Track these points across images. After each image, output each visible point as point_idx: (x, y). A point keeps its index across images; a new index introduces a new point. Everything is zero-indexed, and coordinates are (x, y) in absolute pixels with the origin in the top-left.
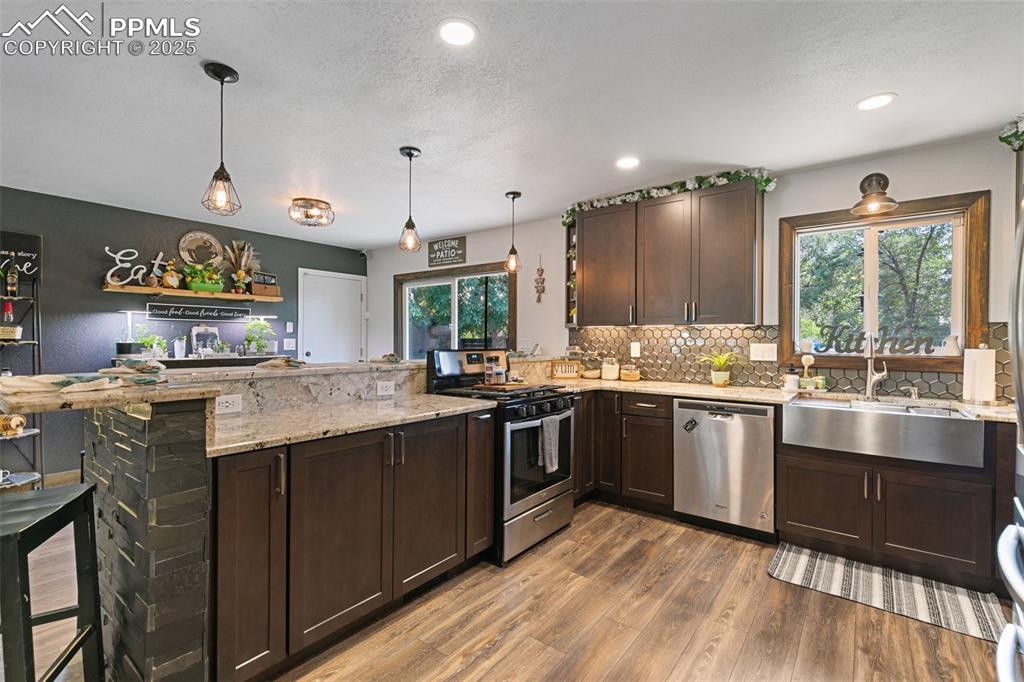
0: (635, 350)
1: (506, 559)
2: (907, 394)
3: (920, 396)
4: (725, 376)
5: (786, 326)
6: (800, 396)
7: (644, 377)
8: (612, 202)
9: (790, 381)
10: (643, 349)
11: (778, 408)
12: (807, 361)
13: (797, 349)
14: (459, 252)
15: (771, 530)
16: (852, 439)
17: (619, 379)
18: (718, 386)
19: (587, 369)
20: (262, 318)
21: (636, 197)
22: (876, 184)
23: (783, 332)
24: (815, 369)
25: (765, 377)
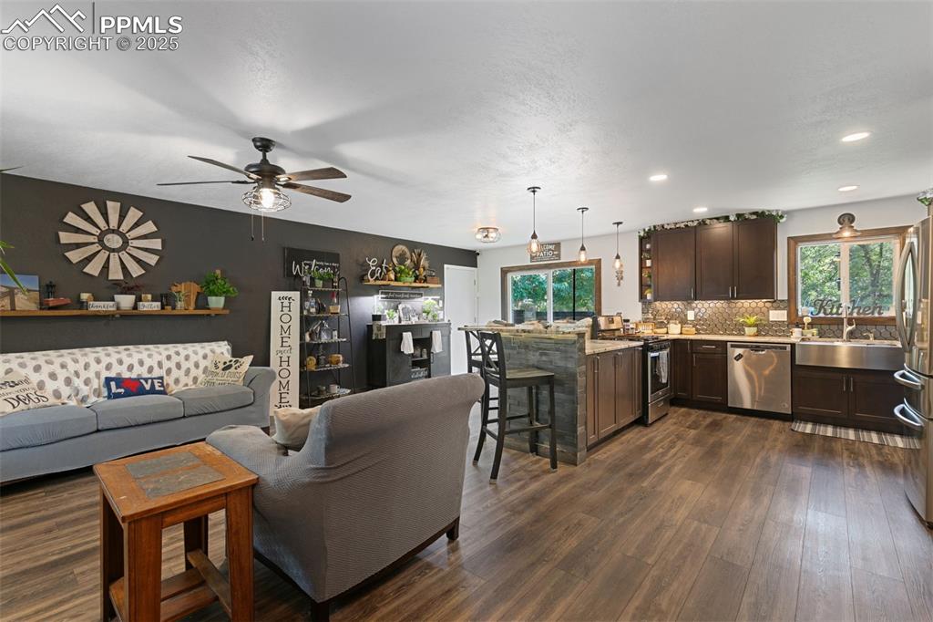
0: (691, 315)
1: (650, 422)
2: (867, 338)
3: (875, 338)
4: (754, 330)
5: (792, 301)
6: (803, 340)
7: (698, 332)
8: (678, 226)
9: (797, 332)
10: (696, 316)
11: (793, 345)
12: (807, 320)
13: (800, 314)
14: (556, 253)
15: (790, 413)
16: (833, 360)
17: (681, 333)
18: (750, 336)
19: (658, 328)
20: (430, 298)
21: (696, 223)
22: (846, 220)
23: (790, 304)
24: (811, 325)
25: (781, 331)
